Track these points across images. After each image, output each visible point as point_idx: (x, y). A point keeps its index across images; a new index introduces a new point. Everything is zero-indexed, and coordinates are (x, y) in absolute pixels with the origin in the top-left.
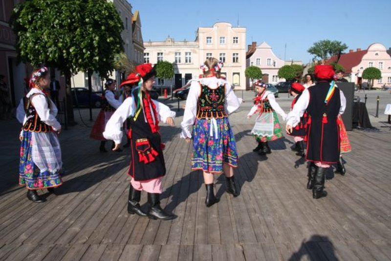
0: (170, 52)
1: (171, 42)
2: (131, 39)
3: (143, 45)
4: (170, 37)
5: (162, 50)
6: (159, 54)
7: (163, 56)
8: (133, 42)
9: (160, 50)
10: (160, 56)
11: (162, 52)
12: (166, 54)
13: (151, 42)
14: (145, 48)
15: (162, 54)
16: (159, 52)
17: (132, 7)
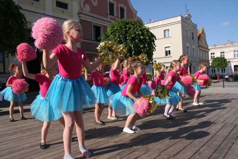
0: (230, 51)
1: (230, 44)
2: (197, 45)
3: (208, 48)
4: (230, 41)
5: (224, 50)
6: (221, 53)
7: (225, 54)
8: (199, 47)
9: (222, 50)
10: (222, 54)
11: (223, 51)
12: (226, 52)
13: (216, 46)
14: (210, 50)
15: (224, 52)
16: (221, 51)
17: (197, 26)
